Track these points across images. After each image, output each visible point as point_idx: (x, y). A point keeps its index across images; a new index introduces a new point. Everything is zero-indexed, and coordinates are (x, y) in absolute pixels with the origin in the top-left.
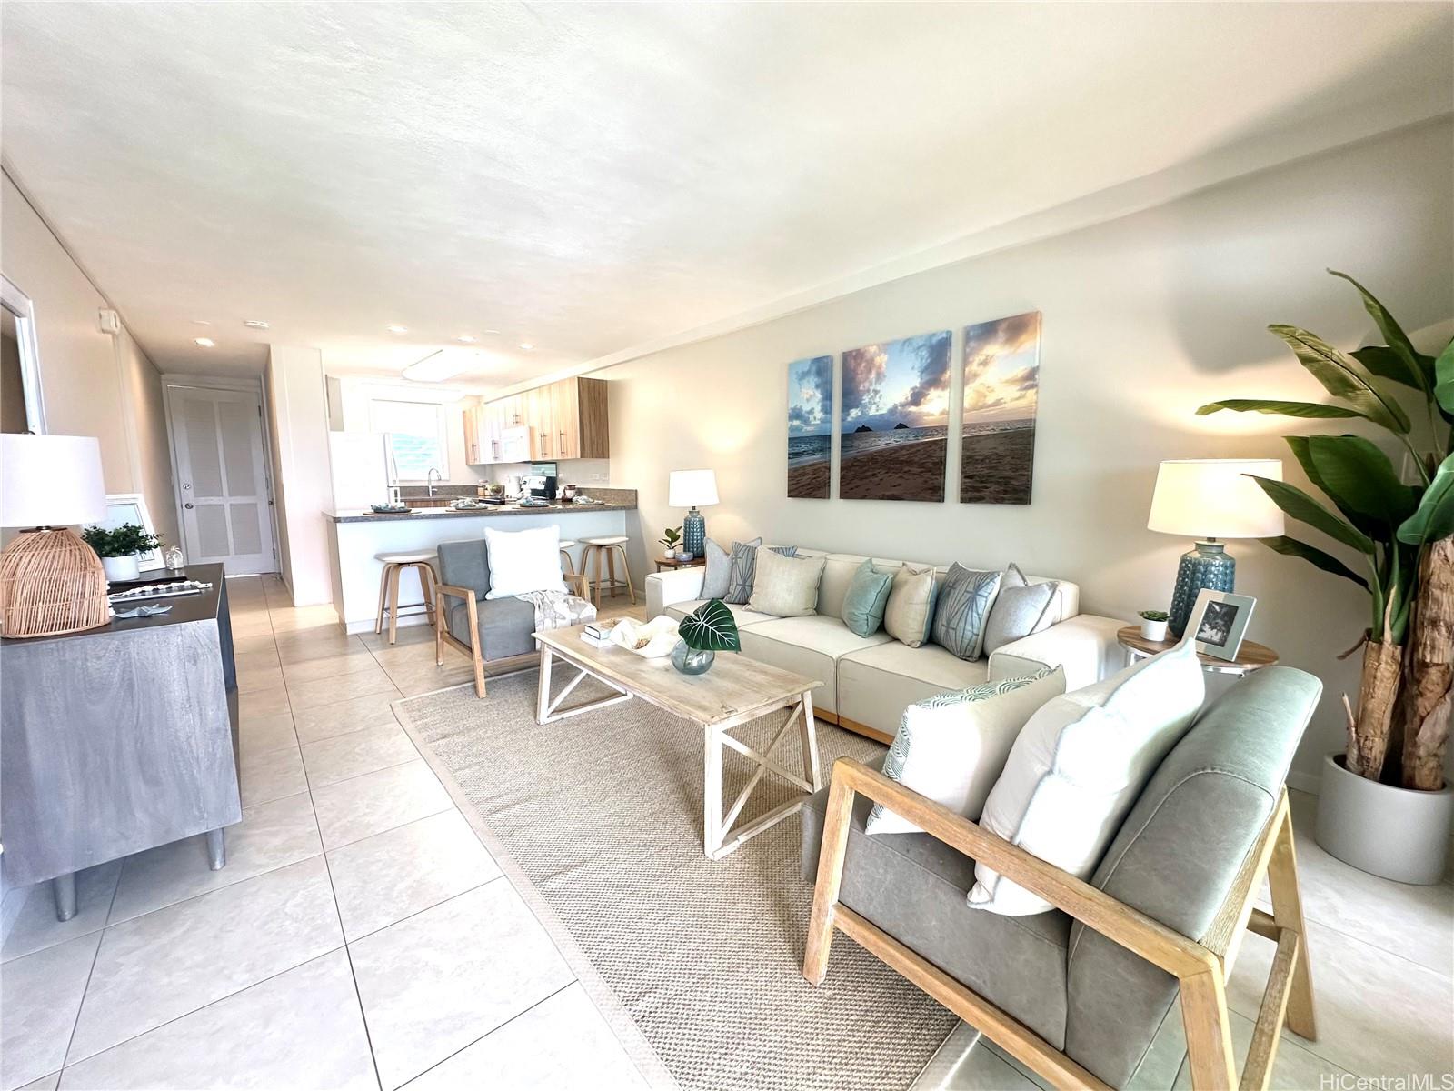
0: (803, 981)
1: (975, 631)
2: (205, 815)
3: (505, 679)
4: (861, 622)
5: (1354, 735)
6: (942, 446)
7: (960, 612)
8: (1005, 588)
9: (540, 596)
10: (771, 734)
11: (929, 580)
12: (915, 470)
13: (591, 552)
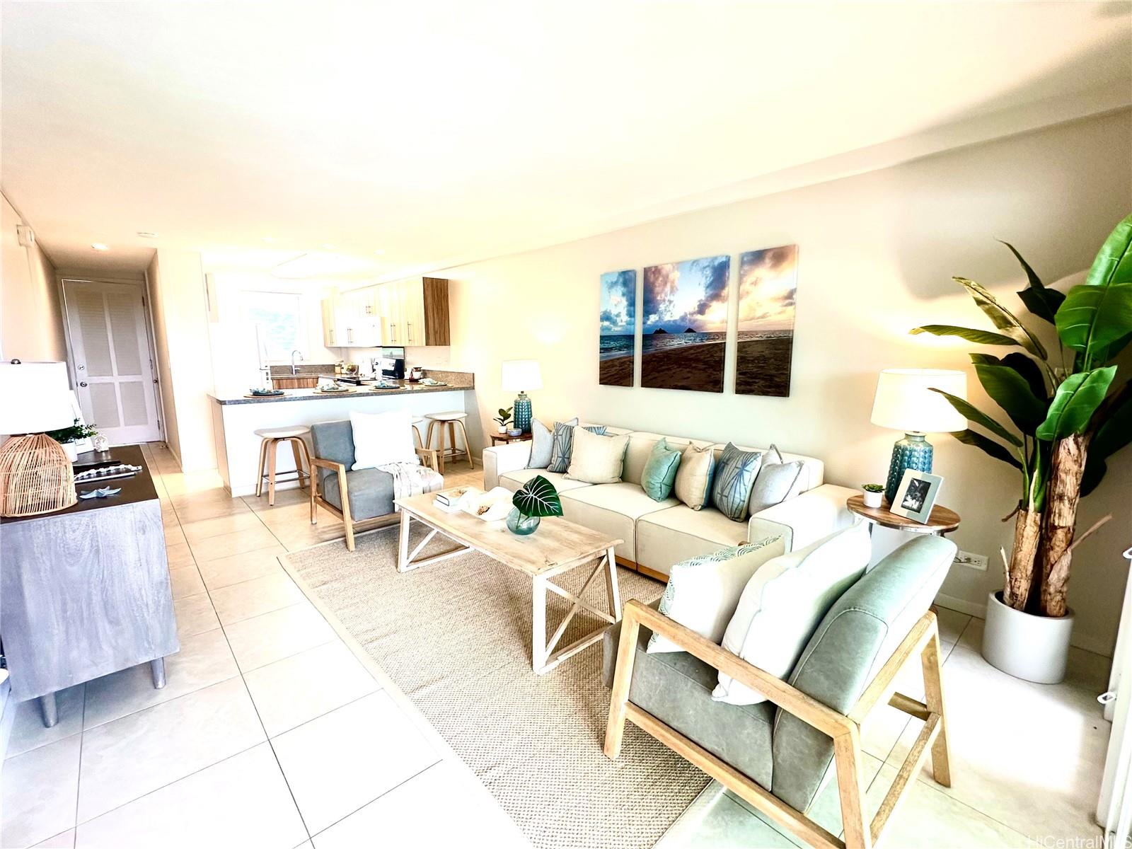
0: (604, 757)
1: (742, 499)
2: (153, 647)
3: (369, 535)
4: (656, 489)
5: (1008, 577)
6: (722, 348)
7: (731, 484)
8: (765, 465)
9: (397, 468)
10: (583, 580)
11: (708, 456)
12: (701, 366)
13: (436, 426)
